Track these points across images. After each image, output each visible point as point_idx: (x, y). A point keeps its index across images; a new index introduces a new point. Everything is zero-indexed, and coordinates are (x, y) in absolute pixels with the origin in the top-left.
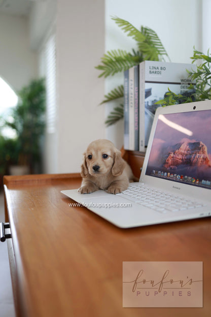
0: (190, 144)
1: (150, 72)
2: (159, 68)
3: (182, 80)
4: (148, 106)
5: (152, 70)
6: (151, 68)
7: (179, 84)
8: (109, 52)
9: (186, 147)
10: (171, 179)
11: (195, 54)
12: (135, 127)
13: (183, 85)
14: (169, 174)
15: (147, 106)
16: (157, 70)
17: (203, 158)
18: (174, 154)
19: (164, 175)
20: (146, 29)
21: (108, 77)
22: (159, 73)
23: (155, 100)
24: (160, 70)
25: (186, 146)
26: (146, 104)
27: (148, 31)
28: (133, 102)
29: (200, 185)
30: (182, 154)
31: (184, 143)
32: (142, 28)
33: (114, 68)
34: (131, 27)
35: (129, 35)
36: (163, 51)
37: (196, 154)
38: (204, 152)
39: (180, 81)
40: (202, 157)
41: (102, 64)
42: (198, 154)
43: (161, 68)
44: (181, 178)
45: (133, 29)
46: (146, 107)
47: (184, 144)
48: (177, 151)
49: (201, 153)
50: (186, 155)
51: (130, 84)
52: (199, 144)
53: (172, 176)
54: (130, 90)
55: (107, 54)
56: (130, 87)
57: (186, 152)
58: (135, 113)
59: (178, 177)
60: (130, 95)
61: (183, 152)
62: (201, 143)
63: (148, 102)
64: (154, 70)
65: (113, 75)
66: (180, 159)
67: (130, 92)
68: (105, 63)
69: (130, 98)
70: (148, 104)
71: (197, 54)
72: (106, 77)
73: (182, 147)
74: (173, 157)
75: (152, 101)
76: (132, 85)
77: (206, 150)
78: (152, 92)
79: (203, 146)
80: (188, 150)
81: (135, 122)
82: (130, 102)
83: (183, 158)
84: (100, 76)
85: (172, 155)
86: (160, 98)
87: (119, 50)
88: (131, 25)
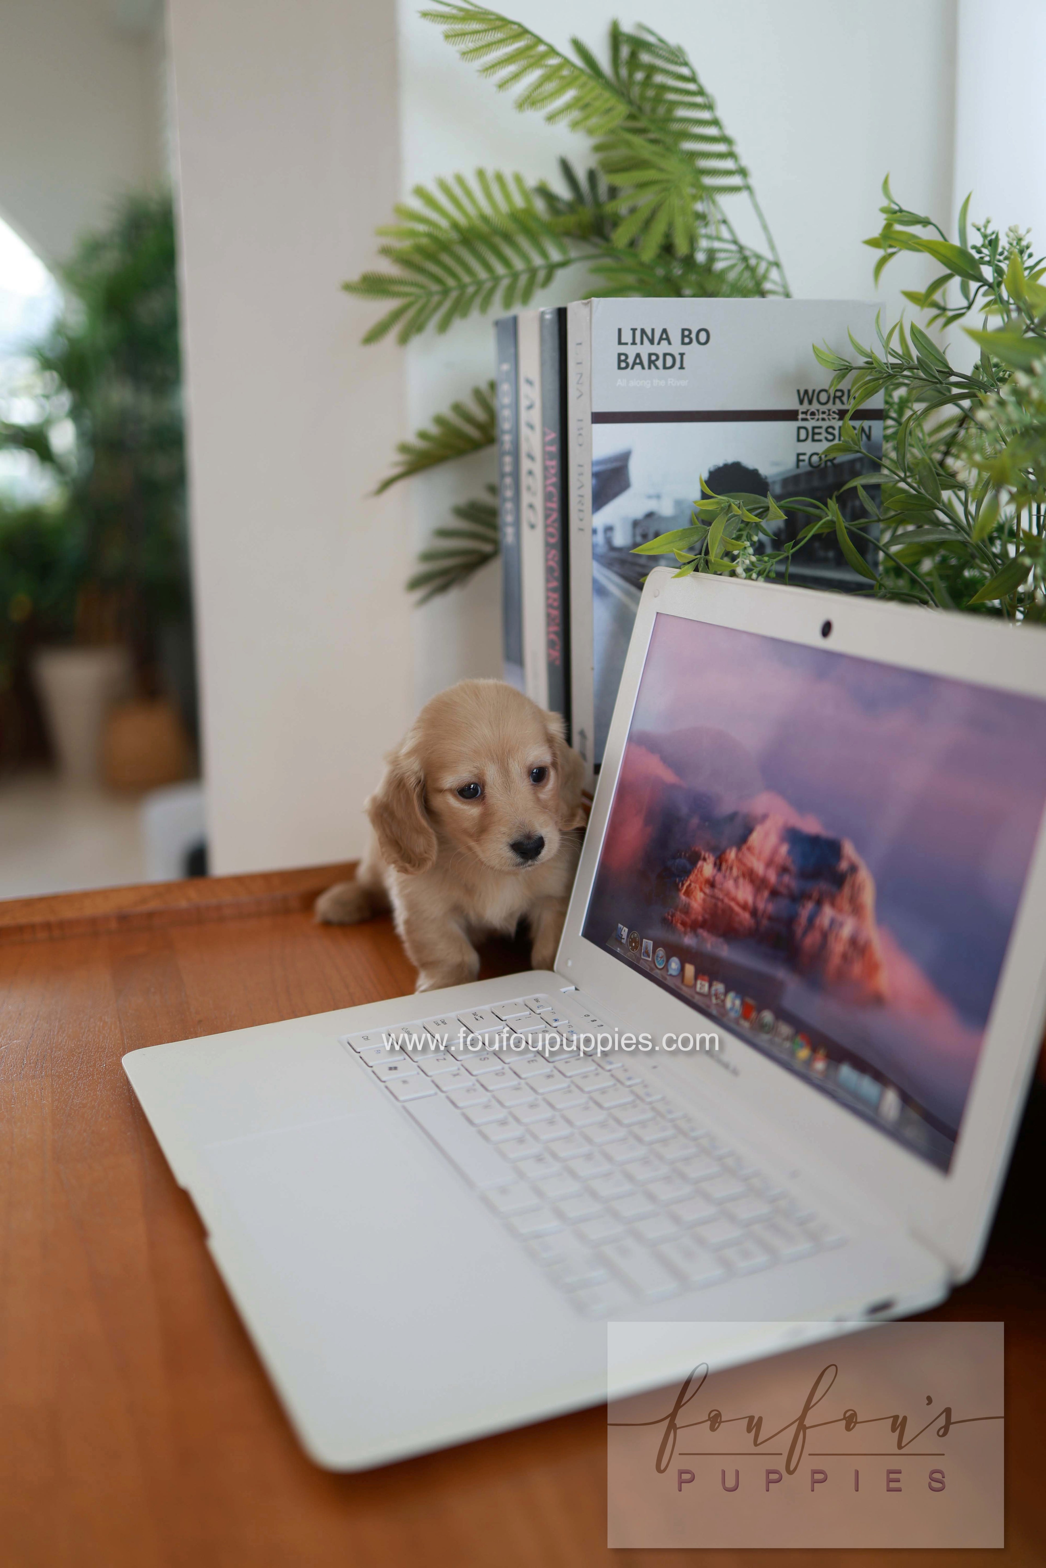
0: (793, 836)
1: (622, 362)
2: (675, 337)
3: (805, 396)
4: (612, 548)
5: (631, 352)
6: (627, 337)
7: (789, 415)
8: (420, 192)
9: (775, 852)
10: (697, 999)
11: (888, 226)
12: (551, 644)
13: (809, 425)
14: (690, 969)
15: (602, 549)
16: (661, 349)
17: (853, 941)
18: (719, 864)
19: (666, 968)
20: (638, 44)
21: (417, 342)
22: (676, 362)
23: (650, 515)
24: (676, 348)
25: (773, 839)
26: (600, 538)
27: (645, 58)
28: (538, 501)
29: (830, 1086)
30: (758, 883)
31: (765, 817)
32: (616, 37)
33: (451, 282)
34: (542, 48)
35: (529, 101)
36: (728, 173)
37: (819, 903)
38: (857, 909)
39: (791, 403)
40: (846, 931)
41: (387, 268)
42: (828, 912)
43: (686, 336)
44: (746, 1014)
45: (554, 61)
46: (596, 557)
47: (768, 824)
48: (732, 854)
49: (847, 907)
50: (774, 893)
51: (524, 403)
52: (833, 848)
53: (703, 986)
54: (524, 431)
55: (415, 204)
56: (524, 416)
57: (772, 877)
58: (549, 570)
59: (732, 1002)
60: (526, 464)
61: (759, 868)
62: (849, 849)
63: (609, 529)
64: (645, 349)
65: (444, 326)
66: (744, 907)
67: (524, 448)
68: (404, 261)
69: (525, 480)
70: (609, 542)
71: (898, 227)
72: (404, 339)
73: (755, 838)
74: (712, 884)
75: (636, 524)
76: (530, 407)
77: (868, 897)
78: (636, 470)
79: (853, 869)
80: (784, 870)
81: (549, 618)
82: (526, 498)
83: (761, 906)
84: (374, 335)
85: (707, 869)
86: (678, 503)
87: (481, 174)
88: (539, 41)
